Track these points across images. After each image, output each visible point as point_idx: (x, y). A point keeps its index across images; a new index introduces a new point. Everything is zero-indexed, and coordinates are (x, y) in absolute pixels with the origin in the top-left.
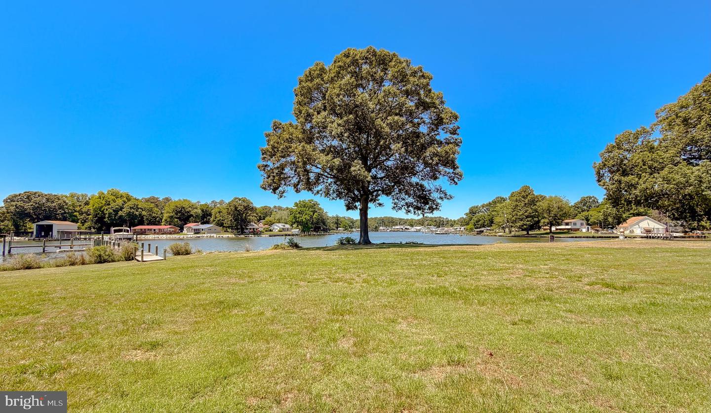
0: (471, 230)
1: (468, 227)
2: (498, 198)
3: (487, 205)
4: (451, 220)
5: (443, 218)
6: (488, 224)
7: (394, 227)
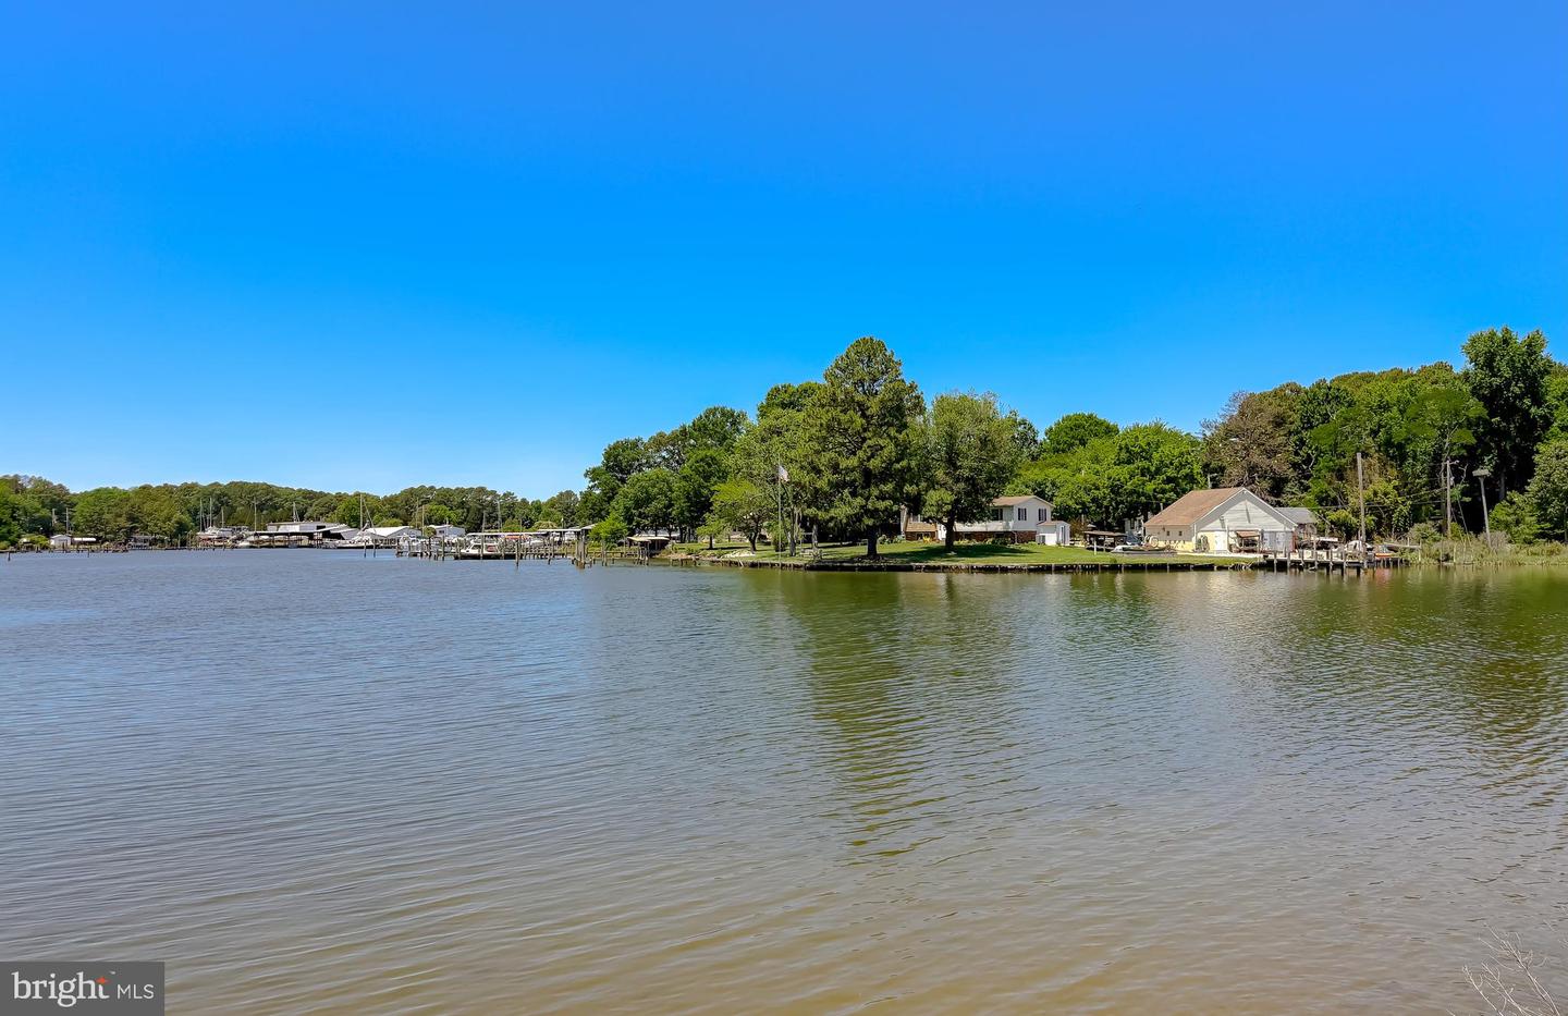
0: (614, 538)
1: (604, 527)
2: (713, 411)
3: (673, 439)
4: (524, 500)
5: (493, 493)
6: (682, 513)
7: (272, 529)
